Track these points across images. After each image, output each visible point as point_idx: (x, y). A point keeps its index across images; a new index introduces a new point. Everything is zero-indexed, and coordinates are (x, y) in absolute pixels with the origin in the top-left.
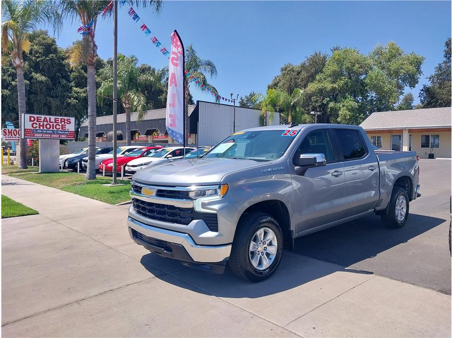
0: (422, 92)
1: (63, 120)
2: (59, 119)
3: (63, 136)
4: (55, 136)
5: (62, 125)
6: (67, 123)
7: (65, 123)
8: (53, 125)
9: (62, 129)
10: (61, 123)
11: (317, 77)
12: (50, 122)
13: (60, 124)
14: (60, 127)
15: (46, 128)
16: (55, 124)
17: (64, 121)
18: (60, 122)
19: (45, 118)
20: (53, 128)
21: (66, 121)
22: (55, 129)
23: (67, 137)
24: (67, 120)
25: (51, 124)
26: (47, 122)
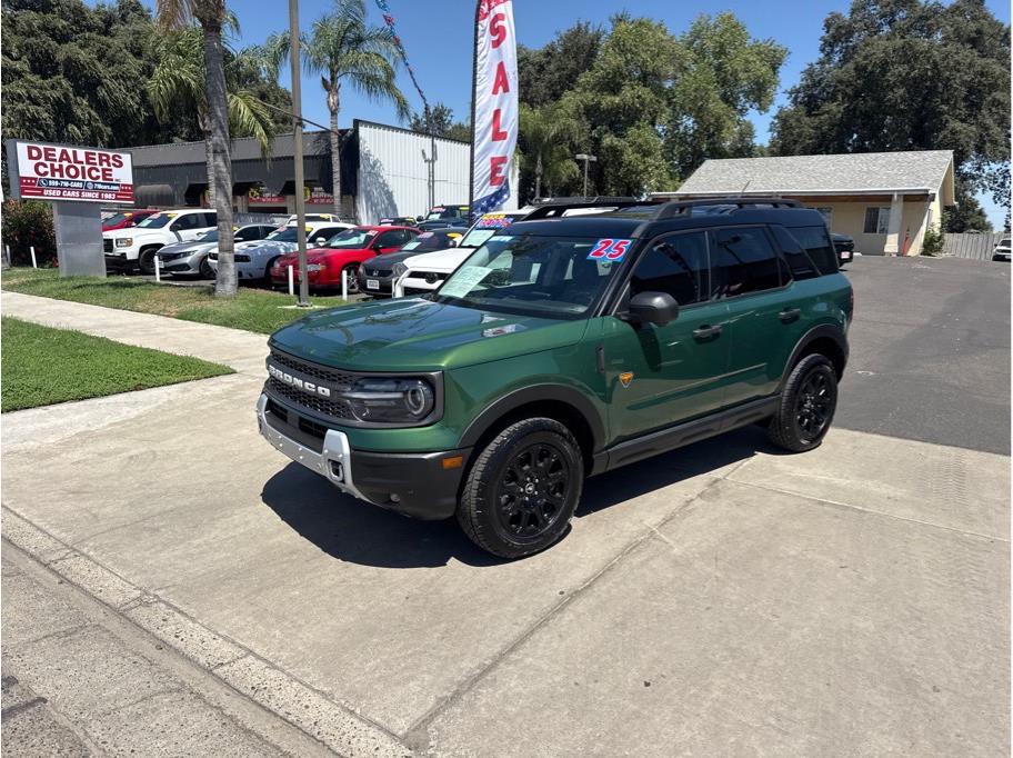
0: (776, 121)
1: (104, 158)
2: (94, 154)
3: (107, 196)
4: (89, 195)
5: (104, 170)
6: (114, 165)
7: (109, 165)
8: (83, 168)
9: (104, 179)
10: (101, 164)
11: (582, 79)
12: (76, 161)
13: (100, 168)
14: (100, 174)
15: (69, 175)
16: (87, 167)
17: (107, 161)
18: (97, 161)
19: (64, 152)
20: (84, 177)
21: (111, 161)
22: (88, 179)
23: (116, 199)
24: (114, 159)
25: (79, 166)
26: (70, 161)
